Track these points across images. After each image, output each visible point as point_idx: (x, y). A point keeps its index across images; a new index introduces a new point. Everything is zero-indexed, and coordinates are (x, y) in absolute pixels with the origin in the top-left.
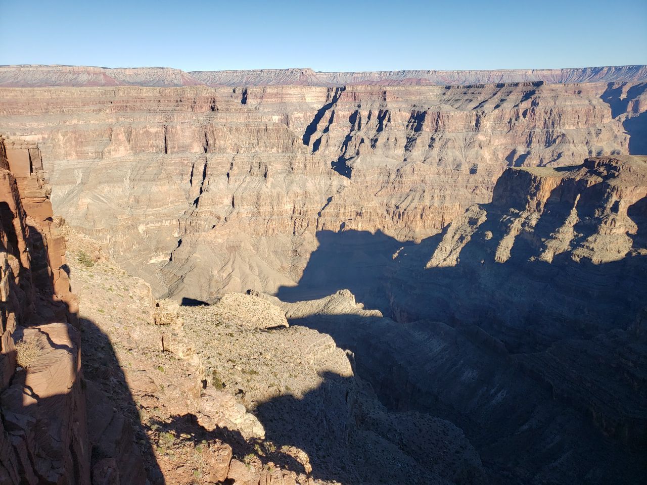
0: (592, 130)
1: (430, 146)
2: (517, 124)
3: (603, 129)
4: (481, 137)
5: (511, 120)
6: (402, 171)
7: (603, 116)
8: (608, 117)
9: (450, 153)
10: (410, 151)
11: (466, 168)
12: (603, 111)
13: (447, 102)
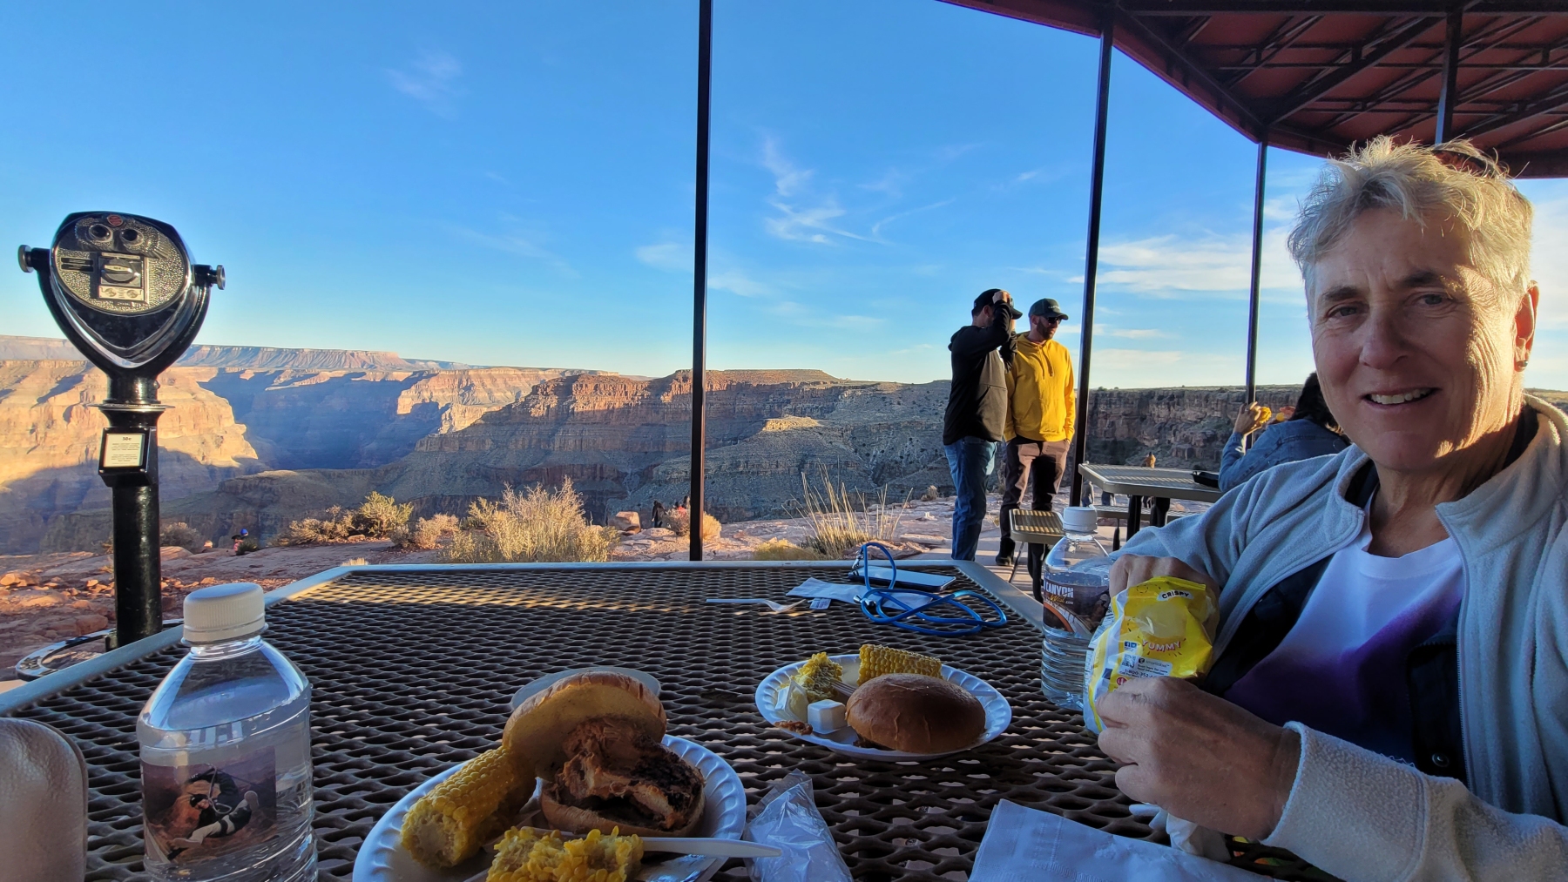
0: (208, 438)
3: (225, 436)
7: (220, 417)
8: (228, 418)
12: (219, 410)
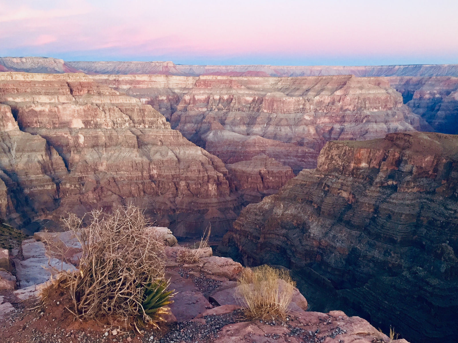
0: (390, 113)
1: (267, 124)
2: (334, 107)
3: (397, 112)
4: (306, 117)
5: (329, 104)
6: (246, 143)
7: (397, 102)
9: (283, 130)
10: (252, 127)
11: (295, 141)
12: (397, 99)
13: (279, 90)
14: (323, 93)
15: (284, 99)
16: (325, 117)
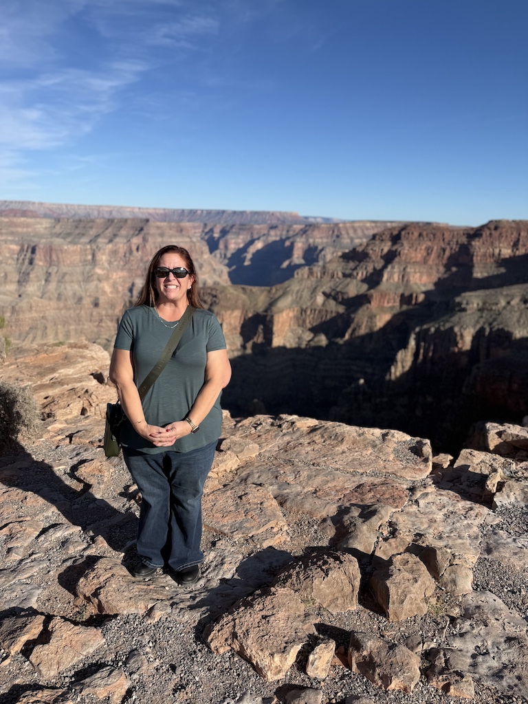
1: (46, 281)
2: (132, 258)
4: (99, 271)
5: (125, 254)
6: (17, 308)
8: (206, 253)
9: (68, 287)
10: (25, 286)
11: (87, 302)
12: (202, 248)
13: (58, 235)
14: (117, 240)
15: (66, 247)
16: (122, 270)
